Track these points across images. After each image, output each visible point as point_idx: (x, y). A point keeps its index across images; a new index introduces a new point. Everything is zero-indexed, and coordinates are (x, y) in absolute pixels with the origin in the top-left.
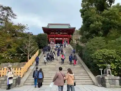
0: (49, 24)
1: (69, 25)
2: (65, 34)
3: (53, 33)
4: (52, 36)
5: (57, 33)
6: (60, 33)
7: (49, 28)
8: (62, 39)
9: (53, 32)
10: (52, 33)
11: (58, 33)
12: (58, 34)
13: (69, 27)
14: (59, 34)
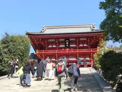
1: (92, 26)
2: (83, 48)
3: (54, 46)
4: (50, 52)
5: (64, 46)
6: (69, 45)
7: (45, 33)
9: (52, 43)
10: (50, 46)
11: (66, 45)
13: (93, 30)
14: (69, 47)
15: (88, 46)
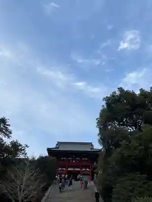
0: (58, 143)
1: (91, 144)
3: (65, 158)
7: (59, 149)
8: (78, 169)
10: (62, 158)
11: (73, 158)
12: (72, 160)
13: (92, 149)
14: (75, 160)
15: (88, 160)
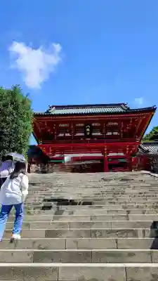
1: (123, 105)
3: (68, 135)
5: (83, 134)
12: (85, 137)
14: (90, 136)
15: (120, 135)
